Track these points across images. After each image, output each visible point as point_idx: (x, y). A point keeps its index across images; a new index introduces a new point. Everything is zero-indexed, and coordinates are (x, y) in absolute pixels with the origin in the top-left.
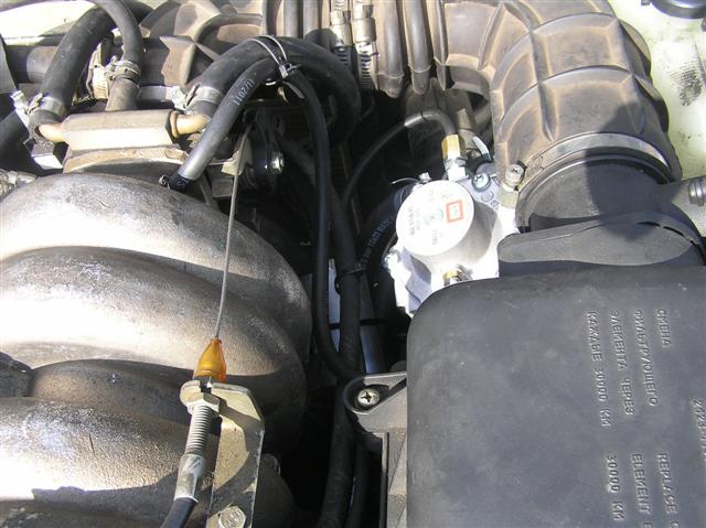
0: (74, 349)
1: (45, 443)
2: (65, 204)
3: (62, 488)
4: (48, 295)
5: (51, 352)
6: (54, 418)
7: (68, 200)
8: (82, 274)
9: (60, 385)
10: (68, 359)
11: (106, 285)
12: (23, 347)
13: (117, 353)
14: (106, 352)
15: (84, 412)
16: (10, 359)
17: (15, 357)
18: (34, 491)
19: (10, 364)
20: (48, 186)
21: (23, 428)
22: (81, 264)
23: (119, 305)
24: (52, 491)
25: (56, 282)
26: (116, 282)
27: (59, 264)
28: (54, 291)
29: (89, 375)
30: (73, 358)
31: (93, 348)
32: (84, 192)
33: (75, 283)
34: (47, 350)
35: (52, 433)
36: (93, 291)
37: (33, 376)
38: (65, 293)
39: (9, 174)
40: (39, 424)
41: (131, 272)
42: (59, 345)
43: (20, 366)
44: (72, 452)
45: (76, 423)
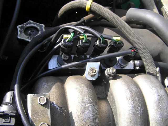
0: (115, 110)
1: (86, 112)
2: (157, 95)
3: (74, 120)
4: (129, 99)
5: (113, 103)
6: (93, 112)
7: (158, 95)
8: (138, 107)
9: (104, 108)
10: (112, 108)
11: (137, 115)
12: (112, 95)
13: (118, 123)
14: (117, 120)
15: (97, 120)
16: (108, 92)
17: (109, 93)
18: (71, 112)
19: (107, 92)
20: (161, 88)
21: (88, 105)
22: (141, 106)
23: (132, 121)
24: (72, 117)
25: (133, 100)
26: (138, 118)
27: (139, 100)
28: (130, 101)
29: (109, 115)
30: (113, 110)
31: (117, 116)
32: (162, 99)
33: (134, 106)
34: (113, 102)
35: (89, 113)
36: (134, 112)
37: (105, 98)
38: (131, 104)
39: (159, 74)
40: (90, 109)
41: (143, 121)
42: (115, 105)
43: (107, 95)
44: (85, 121)
45: (93, 119)
